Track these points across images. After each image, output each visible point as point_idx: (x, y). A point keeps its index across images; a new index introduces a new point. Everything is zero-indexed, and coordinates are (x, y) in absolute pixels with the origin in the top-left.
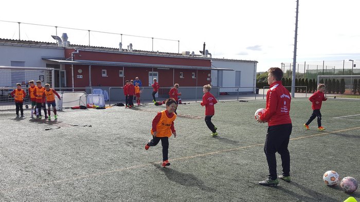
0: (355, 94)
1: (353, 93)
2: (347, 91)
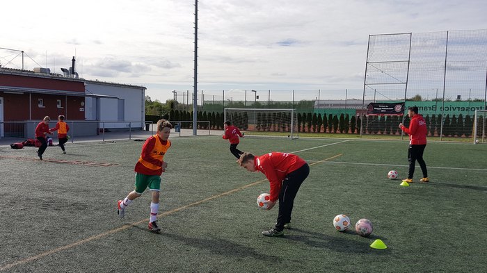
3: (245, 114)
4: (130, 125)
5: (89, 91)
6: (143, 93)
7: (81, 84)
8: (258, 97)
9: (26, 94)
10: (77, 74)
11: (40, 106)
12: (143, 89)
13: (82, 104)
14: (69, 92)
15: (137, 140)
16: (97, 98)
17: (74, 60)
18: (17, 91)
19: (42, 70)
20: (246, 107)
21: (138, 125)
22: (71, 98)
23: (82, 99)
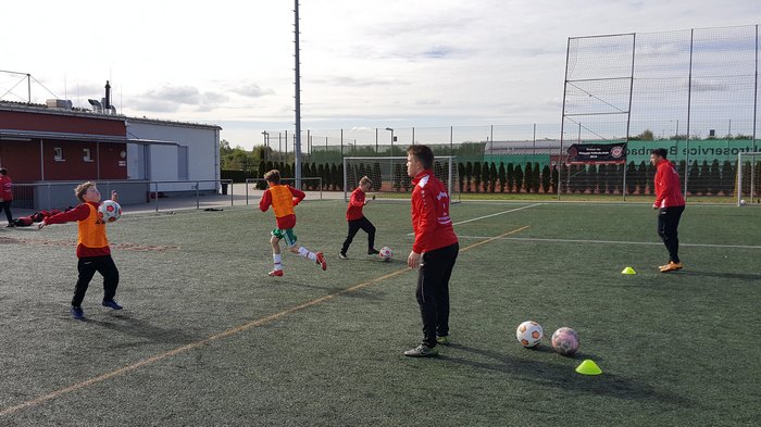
3: (377, 165)
4: (197, 187)
5: (132, 134)
6: (216, 136)
7: (119, 124)
8: (395, 139)
9: (36, 141)
10: (114, 109)
11: (58, 158)
12: (216, 129)
13: (123, 155)
14: (101, 137)
15: (208, 210)
16: (146, 144)
17: (108, 87)
19: (60, 103)
20: (377, 155)
21: (210, 186)
22: (105, 145)
23: (122, 146)
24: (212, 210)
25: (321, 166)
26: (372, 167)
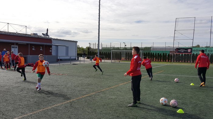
0: (126, 60)
1: (125, 60)
2: (123, 58)
3: (120, 53)
4: (70, 58)
5: (54, 43)
6: (76, 44)
7: (50, 40)
8: (126, 46)
9: (28, 44)
10: (49, 36)
11: (33, 49)
12: (76, 42)
13: (51, 48)
14: (45, 44)
15: (73, 64)
16: (57, 46)
17: (47, 30)
18: (24, 43)
19: (34, 34)
20: (121, 50)
21: (74, 58)
22: (46, 46)
23: (51, 46)
24: (75, 64)
25: (105, 53)
26: (119, 53)
